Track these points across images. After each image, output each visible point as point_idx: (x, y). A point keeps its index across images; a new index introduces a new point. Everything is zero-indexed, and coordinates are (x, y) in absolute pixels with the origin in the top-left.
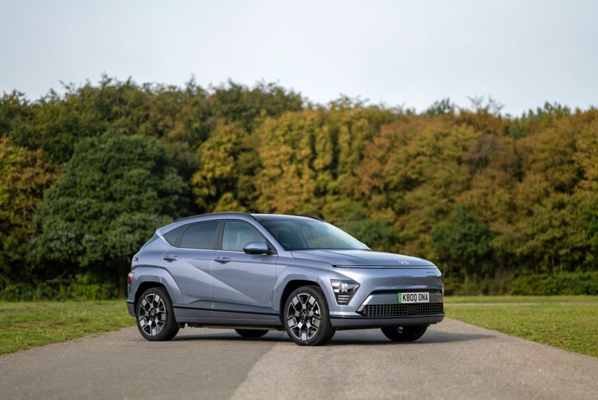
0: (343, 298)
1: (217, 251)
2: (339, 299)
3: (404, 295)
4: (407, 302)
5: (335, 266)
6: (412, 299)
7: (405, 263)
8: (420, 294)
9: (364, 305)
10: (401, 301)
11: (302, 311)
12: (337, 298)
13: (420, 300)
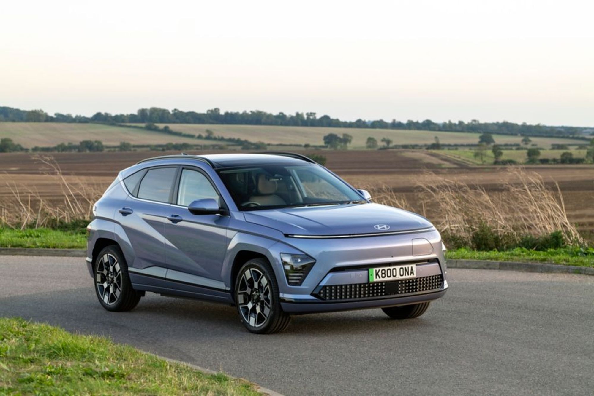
0: (295, 277)
1: (172, 205)
2: (290, 278)
3: (377, 271)
4: (382, 279)
5: (286, 236)
6: (389, 275)
7: (384, 228)
8: (401, 268)
9: (321, 286)
10: (373, 280)
11: (253, 289)
12: (287, 276)
13: (401, 275)
